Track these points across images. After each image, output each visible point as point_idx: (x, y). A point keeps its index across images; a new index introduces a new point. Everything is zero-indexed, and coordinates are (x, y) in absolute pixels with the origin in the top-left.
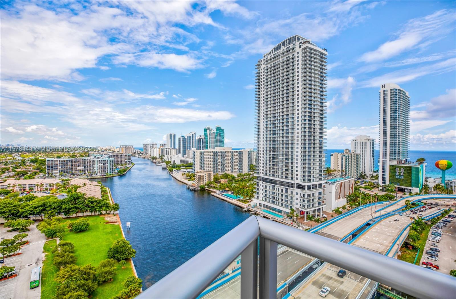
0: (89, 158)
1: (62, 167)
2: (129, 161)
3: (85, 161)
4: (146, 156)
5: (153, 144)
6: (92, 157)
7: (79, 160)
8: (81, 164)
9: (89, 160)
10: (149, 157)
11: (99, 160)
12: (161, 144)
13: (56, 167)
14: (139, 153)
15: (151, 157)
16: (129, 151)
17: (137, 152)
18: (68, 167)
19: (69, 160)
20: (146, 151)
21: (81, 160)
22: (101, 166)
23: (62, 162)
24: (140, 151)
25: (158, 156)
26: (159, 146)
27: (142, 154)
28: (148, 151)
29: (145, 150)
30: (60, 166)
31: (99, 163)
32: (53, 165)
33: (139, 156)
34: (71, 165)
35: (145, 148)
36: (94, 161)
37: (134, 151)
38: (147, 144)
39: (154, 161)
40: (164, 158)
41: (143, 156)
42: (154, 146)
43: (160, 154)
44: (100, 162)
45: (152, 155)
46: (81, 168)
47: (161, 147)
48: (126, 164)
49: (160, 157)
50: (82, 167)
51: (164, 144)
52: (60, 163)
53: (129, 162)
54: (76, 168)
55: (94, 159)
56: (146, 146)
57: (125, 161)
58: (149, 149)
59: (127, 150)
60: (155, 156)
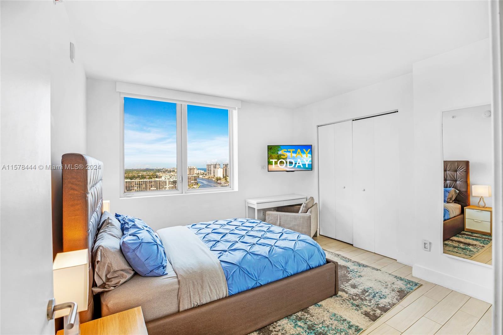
0: (160, 179)
1: (138, 188)
2: (195, 181)
3: (157, 182)
4: (210, 177)
5: (216, 165)
6: (163, 179)
7: (152, 181)
8: (153, 185)
9: (161, 181)
10: (213, 178)
11: (170, 181)
12: (224, 165)
13: (132, 188)
14: (203, 174)
15: (215, 177)
16: (193, 172)
17: (200, 173)
18: (143, 187)
19: (143, 181)
20: (209, 172)
21: (153, 181)
22: (172, 187)
23: (137, 183)
24: (203, 171)
25: (222, 177)
26: (222, 166)
27: (206, 174)
28: (211, 172)
29: (208, 170)
30: (136, 187)
31: (170, 184)
32: (130, 186)
33: (203, 177)
34: (145, 186)
35: (208, 169)
36: (165, 182)
37: (198, 172)
38: (210, 164)
39: (219, 182)
40: (228, 179)
41: (207, 177)
42: (217, 166)
43: (223, 175)
44: (171, 182)
45: (216, 176)
46: (154, 189)
47: (224, 167)
48: (193, 185)
49: (224, 177)
50: (155, 187)
51: (227, 164)
52: (135, 184)
53: (195, 183)
54: (150, 189)
55: (165, 180)
56: (209, 166)
57: (192, 181)
58: (213, 170)
59: (191, 171)
60: (220, 177)
